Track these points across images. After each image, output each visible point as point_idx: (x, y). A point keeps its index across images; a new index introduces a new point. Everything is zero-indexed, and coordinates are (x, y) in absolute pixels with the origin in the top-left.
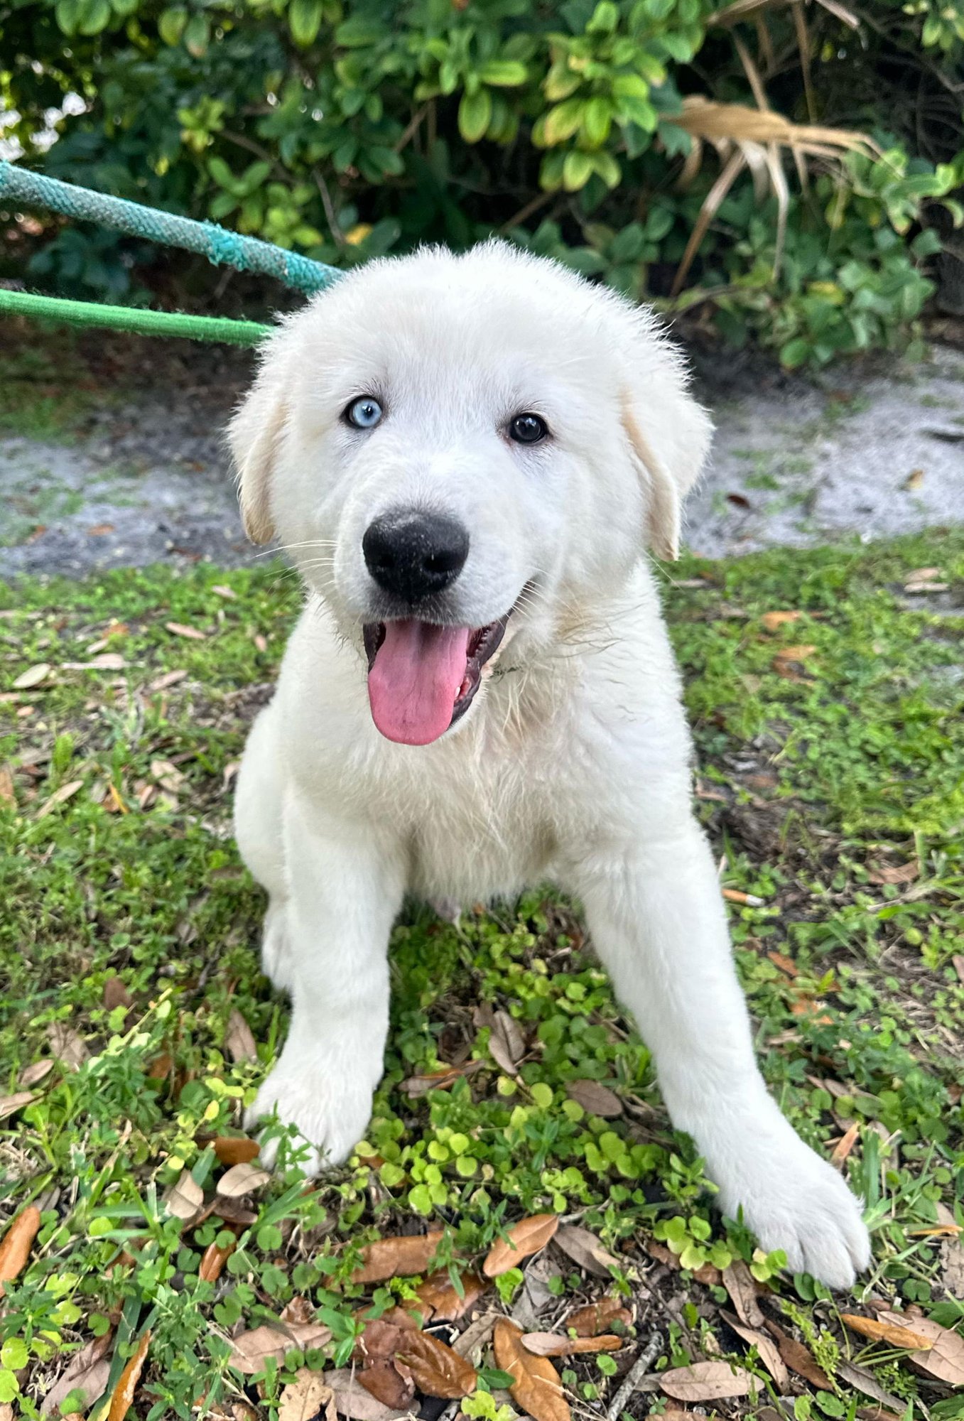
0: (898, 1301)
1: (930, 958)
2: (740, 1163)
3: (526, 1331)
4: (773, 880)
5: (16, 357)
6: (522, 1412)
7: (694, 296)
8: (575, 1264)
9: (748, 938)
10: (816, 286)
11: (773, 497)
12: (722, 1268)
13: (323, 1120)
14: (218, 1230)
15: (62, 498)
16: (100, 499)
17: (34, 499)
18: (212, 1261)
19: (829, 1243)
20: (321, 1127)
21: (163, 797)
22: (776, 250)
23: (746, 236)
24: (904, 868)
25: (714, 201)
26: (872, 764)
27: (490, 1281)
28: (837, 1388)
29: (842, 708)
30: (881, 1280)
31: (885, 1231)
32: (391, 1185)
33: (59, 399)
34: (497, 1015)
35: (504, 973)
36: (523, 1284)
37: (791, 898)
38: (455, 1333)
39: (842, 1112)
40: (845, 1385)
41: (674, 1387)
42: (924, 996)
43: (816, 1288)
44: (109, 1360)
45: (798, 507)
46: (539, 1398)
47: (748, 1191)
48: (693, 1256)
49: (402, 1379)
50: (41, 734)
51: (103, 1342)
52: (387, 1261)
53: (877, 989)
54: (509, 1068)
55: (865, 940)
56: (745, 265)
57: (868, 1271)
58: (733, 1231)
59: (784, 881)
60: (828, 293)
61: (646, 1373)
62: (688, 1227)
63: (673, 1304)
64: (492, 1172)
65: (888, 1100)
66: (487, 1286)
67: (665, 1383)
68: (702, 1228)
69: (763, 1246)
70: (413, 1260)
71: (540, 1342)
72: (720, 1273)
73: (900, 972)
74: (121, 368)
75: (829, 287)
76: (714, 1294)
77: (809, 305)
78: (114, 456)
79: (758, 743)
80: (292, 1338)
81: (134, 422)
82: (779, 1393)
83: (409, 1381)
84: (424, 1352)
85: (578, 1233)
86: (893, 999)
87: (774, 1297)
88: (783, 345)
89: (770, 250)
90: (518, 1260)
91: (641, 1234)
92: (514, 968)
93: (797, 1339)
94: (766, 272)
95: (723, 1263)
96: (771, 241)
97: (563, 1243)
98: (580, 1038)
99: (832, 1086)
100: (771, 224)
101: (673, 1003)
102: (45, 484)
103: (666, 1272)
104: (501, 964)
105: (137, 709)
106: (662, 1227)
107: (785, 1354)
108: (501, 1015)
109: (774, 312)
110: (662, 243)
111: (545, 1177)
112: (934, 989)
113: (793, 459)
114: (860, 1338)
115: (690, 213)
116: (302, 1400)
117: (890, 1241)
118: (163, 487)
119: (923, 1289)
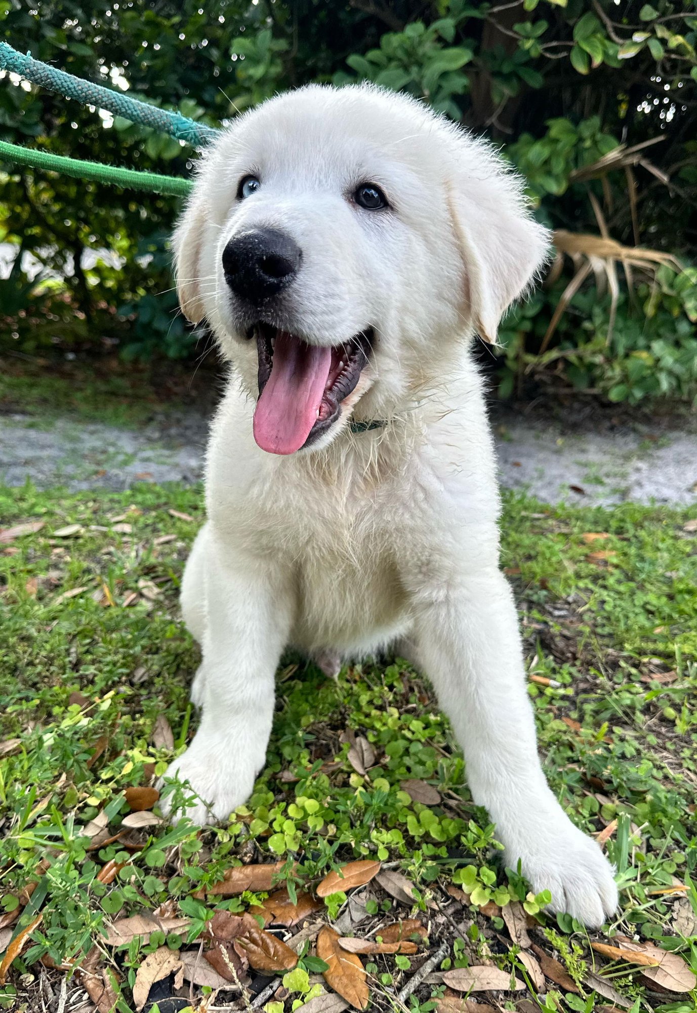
0: (637, 937)
1: (681, 728)
2: (523, 830)
3: (343, 935)
4: (570, 674)
5: (107, 382)
6: (330, 990)
7: (554, 354)
8: (389, 896)
9: (549, 707)
10: (636, 354)
11: (600, 489)
12: (502, 905)
13: (214, 786)
14: (117, 851)
15: (121, 458)
16: (147, 460)
17: (103, 457)
18: (109, 871)
19: (585, 888)
20: (210, 791)
21: (143, 601)
22: (609, 327)
23: (590, 318)
24: (667, 674)
25: (569, 293)
26: (650, 616)
27: (321, 901)
28: (583, 991)
29: (633, 584)
30: (624, 922)
31: (631, 891)
32: (257, 833)
33: (130, 406)
34: (358, 739)
35: (368, 715)
36: (347, 905)
37: (582, 686)
38: (288, 936)
39: (606, 815)
40: (589, 991)
41: (454, 982)
42: (675, 751)
43: (574, 925)
44: (13, 929)
45: (617, 496)
46: (345, 980)
47: (527, 851)
48: (481, 896)
49: (239, 958)
50: (66, 563)
51: (11, 916)
52: (242, 880)
53: (640, 744)
54: (361, 771)
55: (634, 713)
56: (589, 337)
57: (615, 916)
58: (513, 879)
59: (579, 676)
60: (644, 357)
61: (433, 971)
62: (478, 875)
63: (461, 927)
64: (335, 830)
65: (642, 809)
66: (319, 905)
67: (447, 978)
68: (489, 876)
69: (535, 890)
70: (263, 880)
71: (352, 944)
72: (500, 909)
73: (658, 734)
74: (176, 394)
75: (644, 355)
76: (494, 922)
77: (630, 364)
78: (160, 438)
79: (570, 599)
80: (160, 926)
81: (178, 421)
82: (537, 992)
83: (244, 960)
84: (260, 943)
85: (395, 876)
86: (652, 750)
87: (540, 928)
88: (611, 387)
89: (605, 327)
90: (346, 889)
91: (443, 879)
92: (374, 712)
93: (555, 958)
94: (602, 341)
95: (502, 901)
96: (606, 321)
97: (382, 881)
98: (415, 754)
99: (600, 797)
100: (606, 310)
101: (477, 705)
102: (111, 450)
103: (459, 907)
104: (366, 709)
105: (137, 551)
106: (459, 875)
107: (544, 967)
108: (360, 740)
109: (606, 367)
110: (534, 320)
111: (374, 833)
112: (683, 747)
113: (616, 469)
114: (604, 959)
115: (553, 300)
116: (158, 967)
117: (634, 898)
118: (190, 456)
119: (657, 930)
